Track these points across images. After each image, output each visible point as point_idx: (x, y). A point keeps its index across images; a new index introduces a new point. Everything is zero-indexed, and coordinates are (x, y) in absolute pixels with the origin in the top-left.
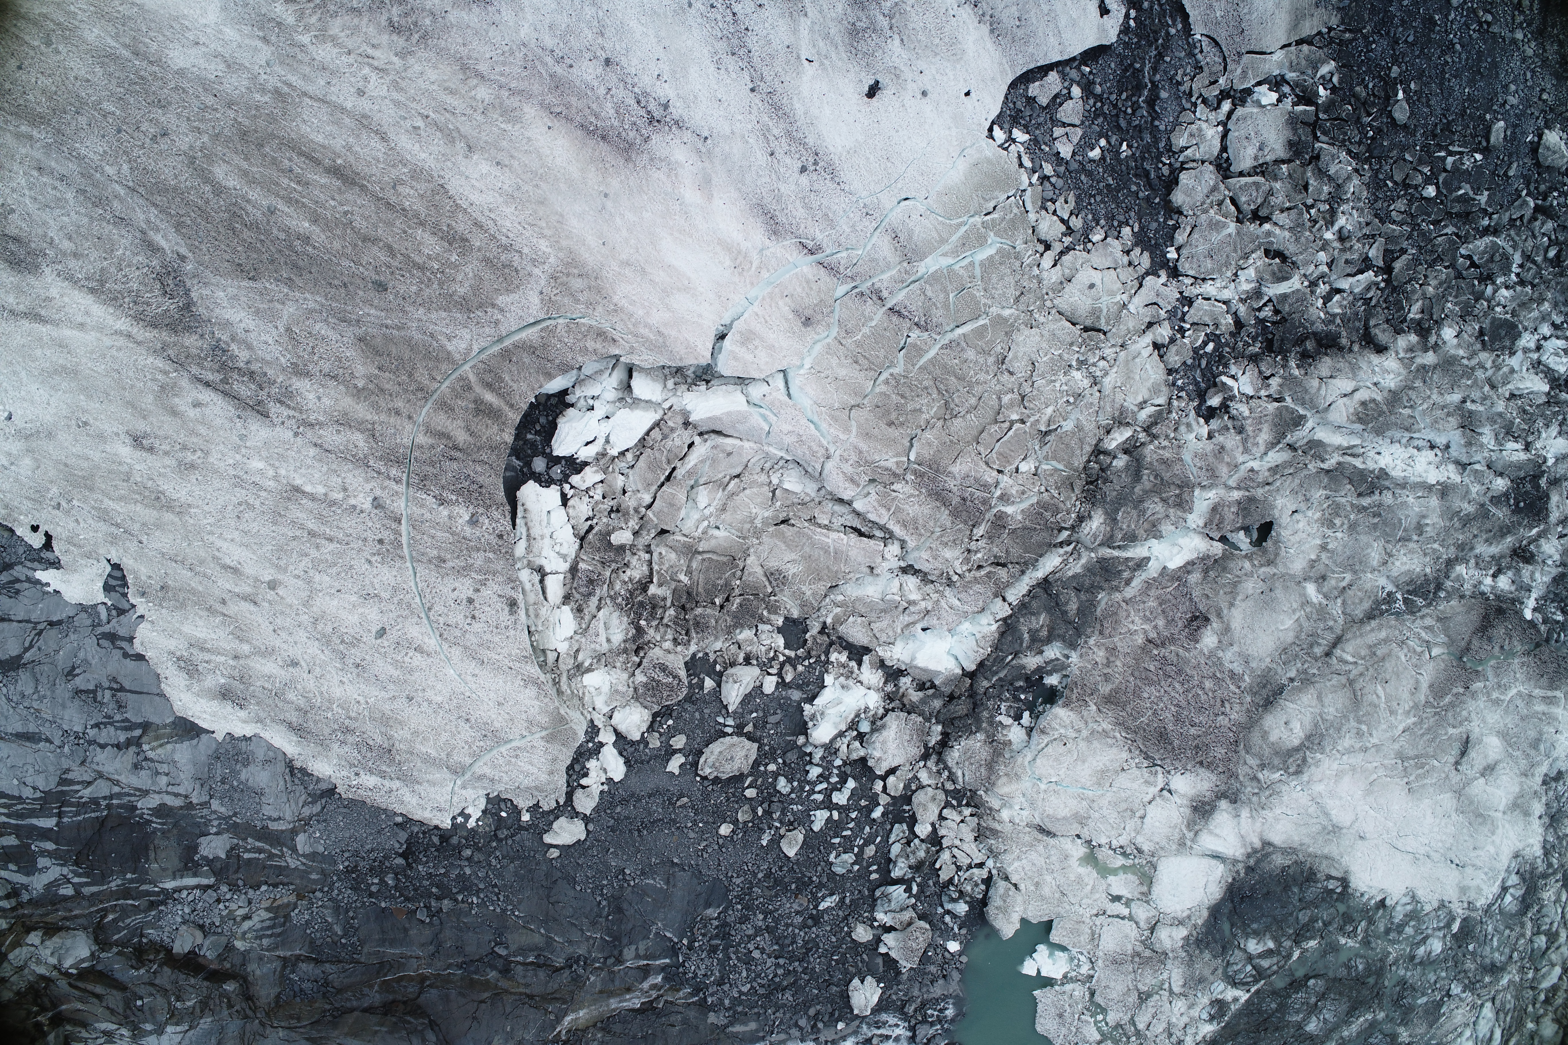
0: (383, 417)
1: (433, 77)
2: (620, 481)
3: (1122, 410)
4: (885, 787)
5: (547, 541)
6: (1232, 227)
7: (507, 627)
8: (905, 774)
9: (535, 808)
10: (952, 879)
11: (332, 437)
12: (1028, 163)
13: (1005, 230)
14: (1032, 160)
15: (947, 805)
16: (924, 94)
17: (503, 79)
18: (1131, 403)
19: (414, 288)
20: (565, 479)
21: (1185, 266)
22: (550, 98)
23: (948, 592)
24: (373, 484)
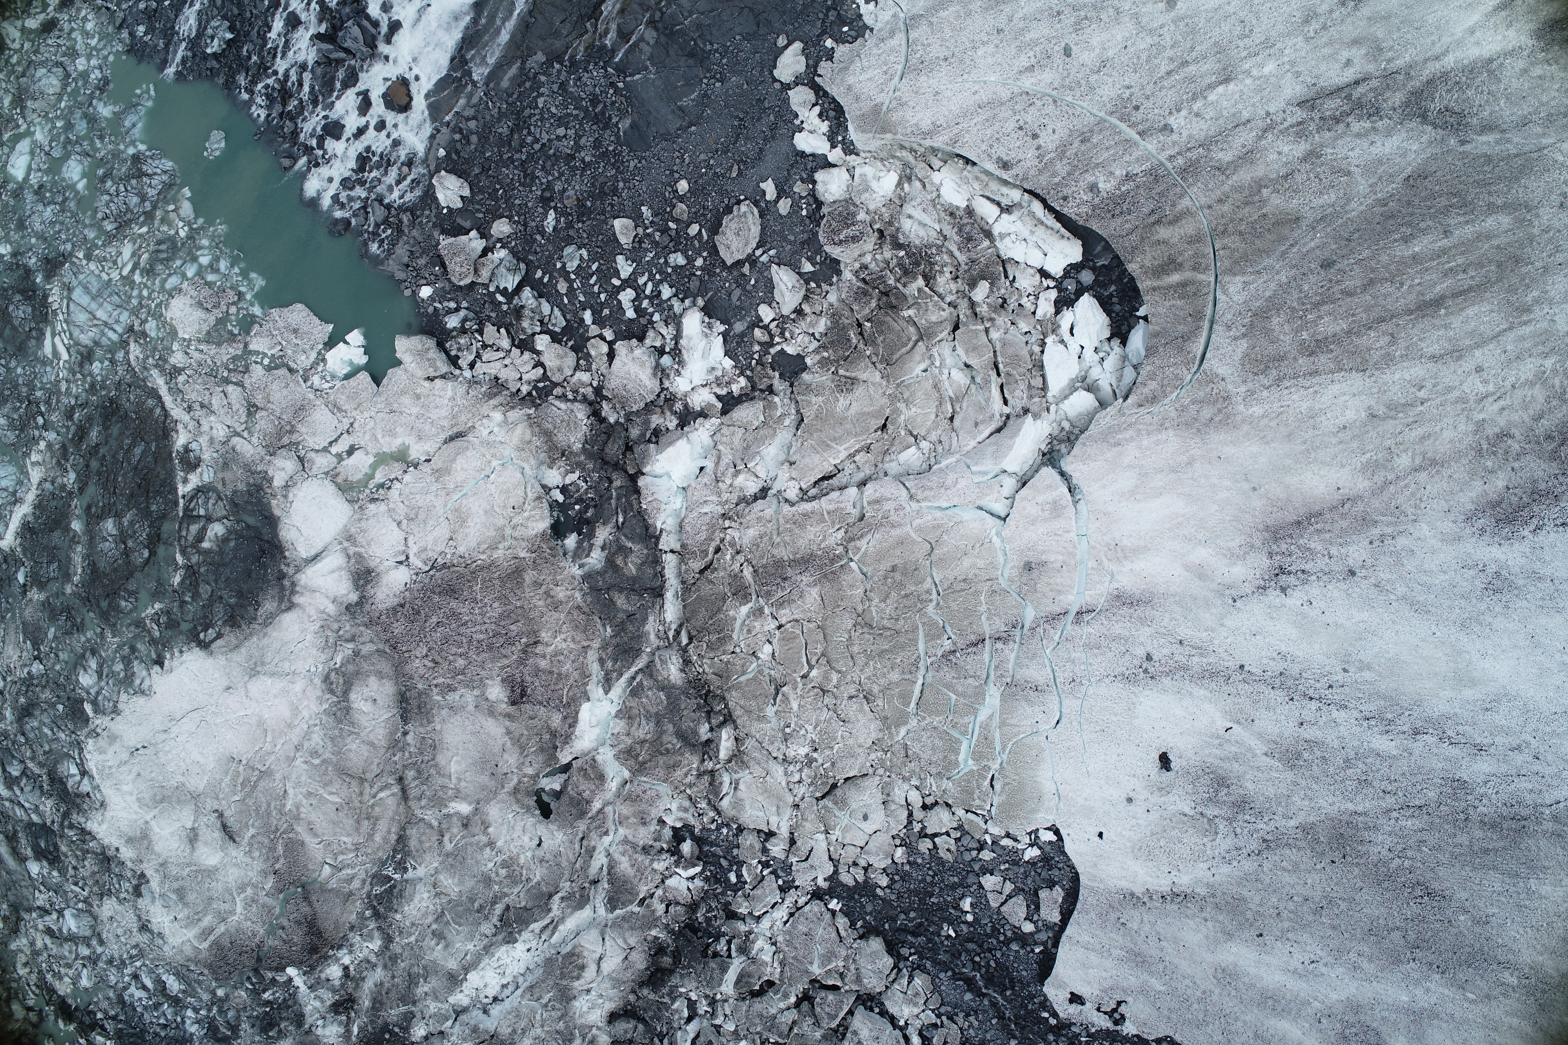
0: (1226, 188)
1: (1445, 433)
2: (1024, 326)
3: (744, 765)
4: (603, 338)
5: (1026, 233)
6: (816, 970)
7: (991, 146)
8: (600, 363)
9: (830, 55)
10: (481, 335)
11: (1244, 138)
12: (1005, 842)
13: (969, 781)
14: (1003, 848)
15: (545, 377)
16: (1130, 800)
17: (1403, 484)
18: (745, 777)
19: (1306, 287)
20: (1059, 287)
21: (816, 907)
22: (1360, 507)
23: (720, 510)
24: (1184, 138)
